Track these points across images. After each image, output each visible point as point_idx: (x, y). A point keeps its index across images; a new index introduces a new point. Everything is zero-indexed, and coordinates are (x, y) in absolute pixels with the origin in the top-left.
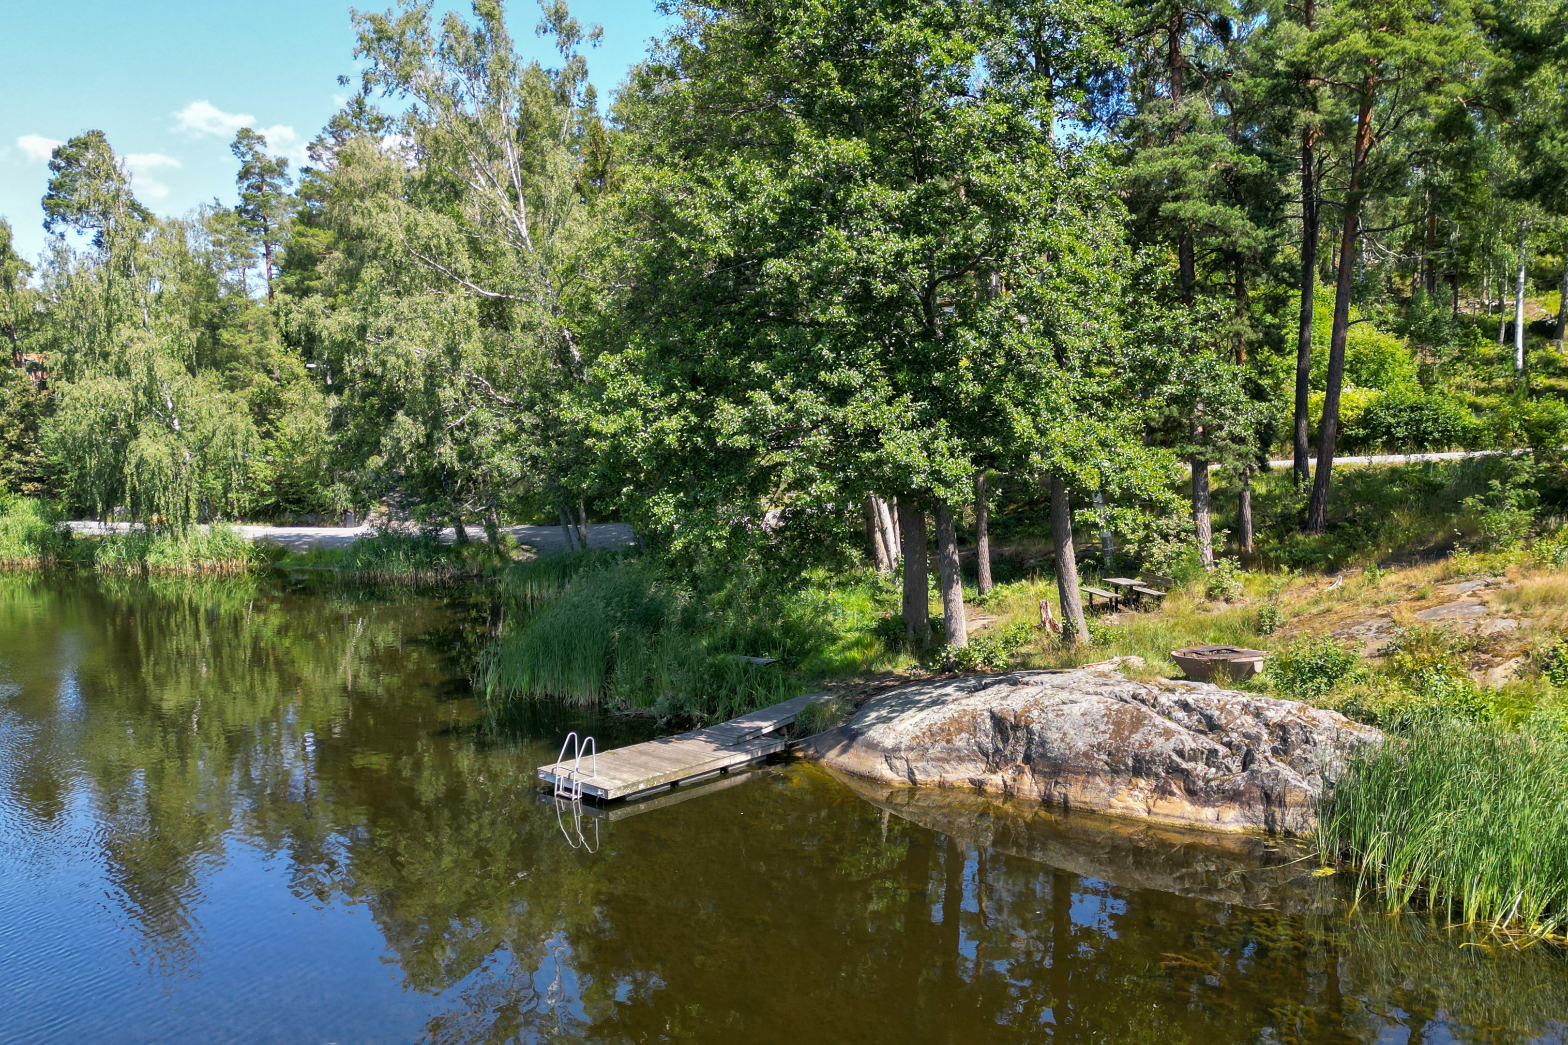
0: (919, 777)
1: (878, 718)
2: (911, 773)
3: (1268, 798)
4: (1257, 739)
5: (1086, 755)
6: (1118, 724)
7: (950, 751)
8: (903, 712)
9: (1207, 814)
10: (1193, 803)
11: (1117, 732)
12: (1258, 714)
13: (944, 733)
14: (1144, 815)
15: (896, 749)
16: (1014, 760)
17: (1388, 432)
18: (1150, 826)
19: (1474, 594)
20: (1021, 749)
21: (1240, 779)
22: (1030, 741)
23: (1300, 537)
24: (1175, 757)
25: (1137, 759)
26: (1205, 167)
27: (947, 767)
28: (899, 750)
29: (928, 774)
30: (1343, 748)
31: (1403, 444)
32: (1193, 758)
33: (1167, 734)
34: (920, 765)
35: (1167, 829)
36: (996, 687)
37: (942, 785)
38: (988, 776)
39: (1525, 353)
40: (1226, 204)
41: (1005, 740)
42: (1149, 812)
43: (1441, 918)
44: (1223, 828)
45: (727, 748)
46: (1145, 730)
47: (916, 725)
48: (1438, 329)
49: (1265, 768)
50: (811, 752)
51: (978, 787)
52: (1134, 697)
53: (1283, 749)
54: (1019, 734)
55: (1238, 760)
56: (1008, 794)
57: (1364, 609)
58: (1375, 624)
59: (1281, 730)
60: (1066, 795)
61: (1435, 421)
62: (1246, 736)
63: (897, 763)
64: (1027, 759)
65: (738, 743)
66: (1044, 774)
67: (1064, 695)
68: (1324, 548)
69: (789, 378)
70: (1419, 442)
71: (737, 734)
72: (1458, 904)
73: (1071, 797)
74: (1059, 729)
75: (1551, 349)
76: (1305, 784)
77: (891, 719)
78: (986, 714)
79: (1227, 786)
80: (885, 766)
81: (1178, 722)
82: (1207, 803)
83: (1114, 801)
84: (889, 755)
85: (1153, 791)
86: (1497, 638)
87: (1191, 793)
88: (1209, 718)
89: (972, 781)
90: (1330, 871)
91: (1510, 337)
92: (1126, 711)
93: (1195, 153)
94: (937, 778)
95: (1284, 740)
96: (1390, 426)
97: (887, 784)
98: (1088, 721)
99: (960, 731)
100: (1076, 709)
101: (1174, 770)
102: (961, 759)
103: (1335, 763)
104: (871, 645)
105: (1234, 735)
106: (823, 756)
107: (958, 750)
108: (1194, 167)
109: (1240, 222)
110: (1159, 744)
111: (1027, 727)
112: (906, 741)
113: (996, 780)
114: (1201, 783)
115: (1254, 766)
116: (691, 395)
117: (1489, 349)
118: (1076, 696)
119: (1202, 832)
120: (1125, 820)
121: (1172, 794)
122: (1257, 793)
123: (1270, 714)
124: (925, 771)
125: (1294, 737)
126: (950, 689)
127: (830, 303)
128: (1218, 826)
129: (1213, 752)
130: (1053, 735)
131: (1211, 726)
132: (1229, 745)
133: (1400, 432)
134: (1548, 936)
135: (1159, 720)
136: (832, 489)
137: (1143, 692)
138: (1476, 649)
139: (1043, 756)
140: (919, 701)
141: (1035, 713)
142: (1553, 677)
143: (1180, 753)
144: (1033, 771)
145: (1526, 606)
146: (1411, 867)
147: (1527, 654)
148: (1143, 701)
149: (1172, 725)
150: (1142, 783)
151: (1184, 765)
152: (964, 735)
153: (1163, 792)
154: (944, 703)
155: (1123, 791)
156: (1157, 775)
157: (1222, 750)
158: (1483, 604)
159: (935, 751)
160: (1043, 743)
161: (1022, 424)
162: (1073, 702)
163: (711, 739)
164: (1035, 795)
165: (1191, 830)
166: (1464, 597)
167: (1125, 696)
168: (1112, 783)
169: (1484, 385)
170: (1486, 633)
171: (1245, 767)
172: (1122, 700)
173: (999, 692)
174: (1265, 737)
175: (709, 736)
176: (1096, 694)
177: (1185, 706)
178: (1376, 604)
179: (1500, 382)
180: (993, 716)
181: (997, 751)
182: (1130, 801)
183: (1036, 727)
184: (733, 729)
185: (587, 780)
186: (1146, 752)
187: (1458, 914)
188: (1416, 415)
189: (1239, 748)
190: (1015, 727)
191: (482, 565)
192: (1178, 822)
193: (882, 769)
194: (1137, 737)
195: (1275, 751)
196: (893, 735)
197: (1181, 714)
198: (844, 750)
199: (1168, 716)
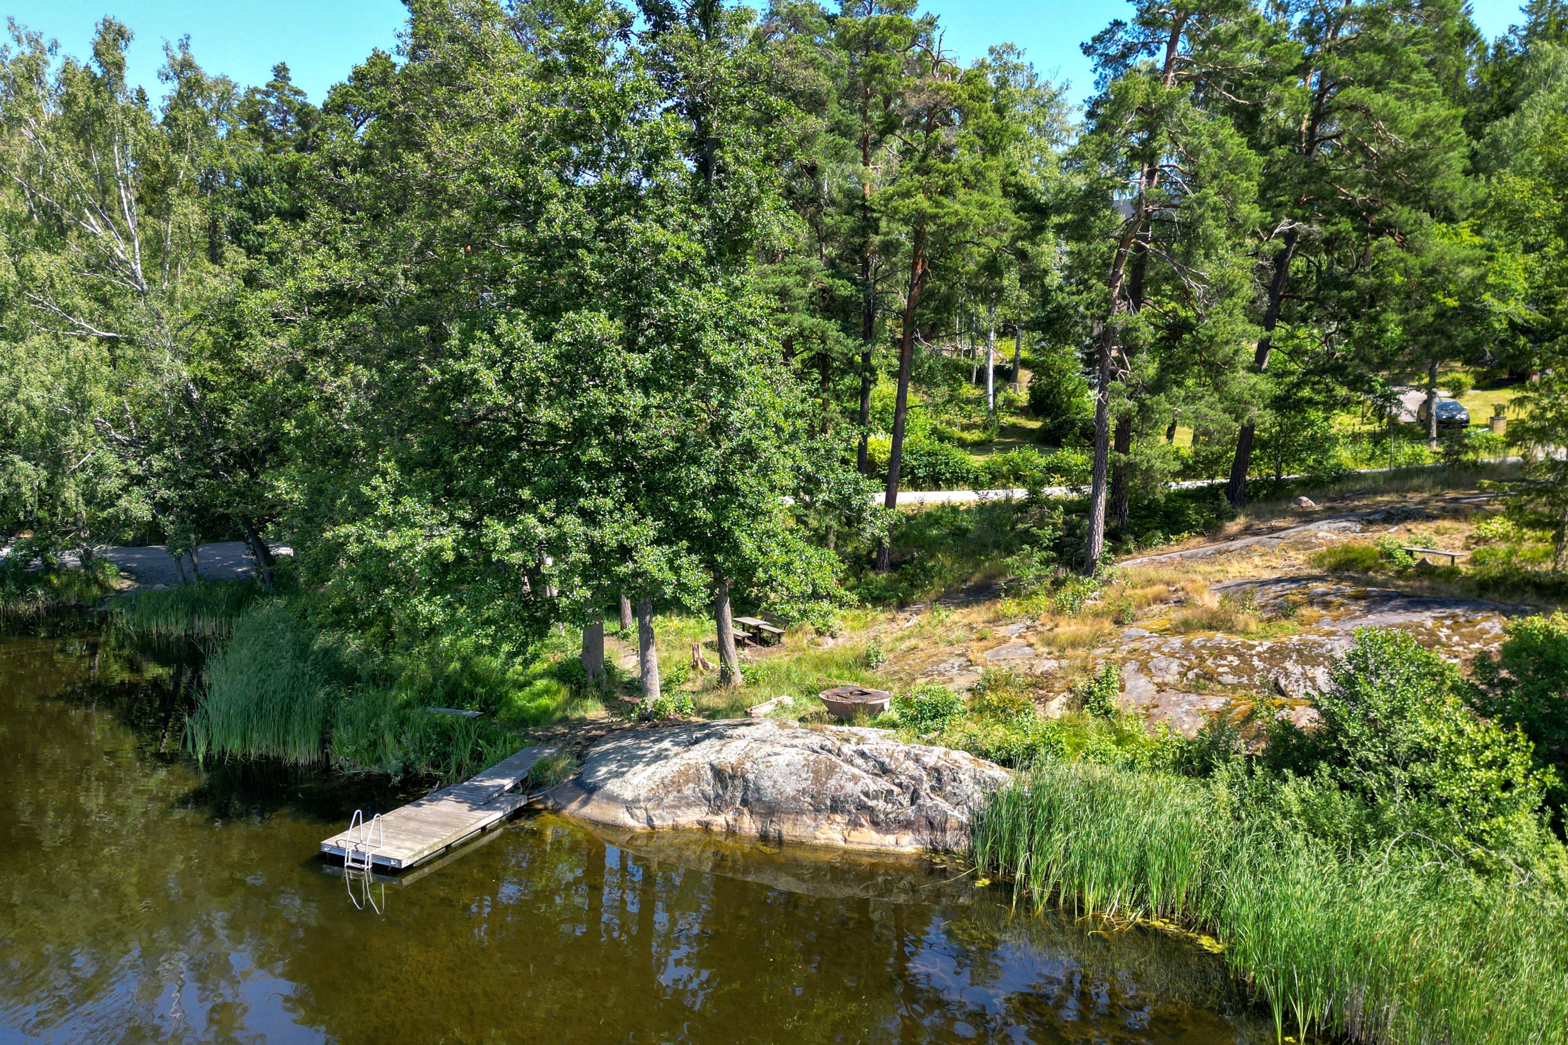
0: (657, 823)
1: (609, 772)
2: (650, 820)
3: (931, 825)
4: (919, 780)
5: (794, 798)
6: (816, 772)
7: (680, 799)
8: (631, 766)
9: (890, 839)
10: (878, 832)
11: (816, 780)
12: (917, 760)
13: (674, 784)
14: (842, 844)
15: (636, 801)
16: (734, 804)
17: (912, 472)
18: (846, 852)
19: (1020, 636)
20: (739, 795)
21: (911, 812)
22: (746, 788)
23: (872, 575)
24: (863, 797)
25: (834, 800)
26: (805, 285)
27: (678, 812)
28: (639, 801)
29: (664, 820)
30: (979, 783)
31: (924, 482)
32: (876, 798)
33: (855, 779)
34: (657, 812)
35: (860, 853)
36: (707, 742)
37: (675, 828)
38: (710, 818)
39: (995, 396)
40: (824, 318)
41: (725, 788)
42: (845, 841)
43: (1070, 912)
44: (902, 850)
45: (479, 808)
46: (838, 776)
47: (649, 778)
48: (933, 376)
49: (929, 803)
50: (550, 804)
51: (706, 827)
52: (822, 748)
53: (938, 788)
54: (736, 782)
55: (908, 796)
56: (731, 832)
57: (942, 647)
58: (958, 661)
59: (936, 772)
60: (780, 832)
61: (947, 464)
62: (912, 778)
63: (638, 812)
64: (745, 802)
65: (487, 802)
66: (761, 815)
67: (767, 748)
68: (891, 586)
69: (552, 503)
70: (935, 482)
71: (484, 794)
72: (1081, 900)
73: (784, 832)
74: (770, 778)
75: (1010, 391)
76: (956, 813)
77: (623, 773)
78: (707, 766)
79: (902, 818)
80: (627, 815)
81: (859, 767)
82: (888, 831)
83: (818, 834)
84: (630, 806)
85: (848, 824)
86: (1046, 675)
87: (875, 824)
88: (882, 764)
89: (699, 823)
90: (987, 882)
91: (981, 380)
92: (820, 761)
93: (798, 273)
94: (671, 823)
95: (939, 780)
96: (913, 468)
97: (630, 830)
98: (792, 771)
99: (687, 782)
100: (781, 761)
101: (862, 807)
102: (689, 805)
103: (976, 796)
104: (558, 691)
105: (903, 777)
106: (564, 808)
107: (687, 798)
108: (798, 285)
109: (835, 333)
110: (849, 787)
111: (743, 777)
112: (643, 793)
113: (720, 821)
114: (882, 816)
115: (920, 802)
116: (460, 513)
117: (969, 390)
118: (778, 749)
119: (887, 854)
120: (828, 848)
121: (862, 826)
122: (923, 821)
123: (926, 759)
124: (663, 819)
125: (946, 776)
126: (666, 744)
127: (589, 446)
128: (898, 849)
129: (890, 792)
130: (766, 783)
131: (884, 770)
132: (900, 785)
133: (921, 473)
134: (1139, 920)
135: (846, 767)
136: (589, 594)
137: (828, 744)
138: (1035, 686)
139: (759, 800)
140: (644, 756)
141: (748, 765)
142: (1091, 708)
143: (866, 794)
144: (751, 813)
145: (1062, 649)
146: (1047, 877)
147: (1071, 691)
148: (830, 751)
149: (856, 771)
150: (838, 818)
151: (870, 803)
152: (691, 785)
153: (855, 824)
154: (666, 757)
155: (825, 826)
156: (849, 812)
157: (896, 790)
158: (1031, 645)
159: (669, 800)
160: (758, 790)
161: (748, 547)
162: (776, 754)
163: (461, 799)
164: (754, 832)
165: (878, 853)
166: (1014, 639)
167: (816, 748)
168: (815, 820)
169: (965, 421)
170: (1038, 672)
171: (913, 802)
172: (814, 751)
173: (712, 746)
174: (925, 778)
175: (458, 796)
176: (793, 746)
177: (862, 754)
178: (951, 644)
179: (977, 420)
180: (713, 767)
181: (717, 796)
182: (831, 834)
183: (751, 777)
184: (478, 788)
185: (375, 851)
186: (841, 794)
187: (1081, 910)
188: (932, 460)
189: (908, 788)
190: (733, 777)
191: (80, 595)
192: (869, 848)
193: (624, 817)
194: (832, 782)
195: (933, 788)
196: (630, 788)
197: (860, 761)
198: (585, 803)
199: (851, 763)
